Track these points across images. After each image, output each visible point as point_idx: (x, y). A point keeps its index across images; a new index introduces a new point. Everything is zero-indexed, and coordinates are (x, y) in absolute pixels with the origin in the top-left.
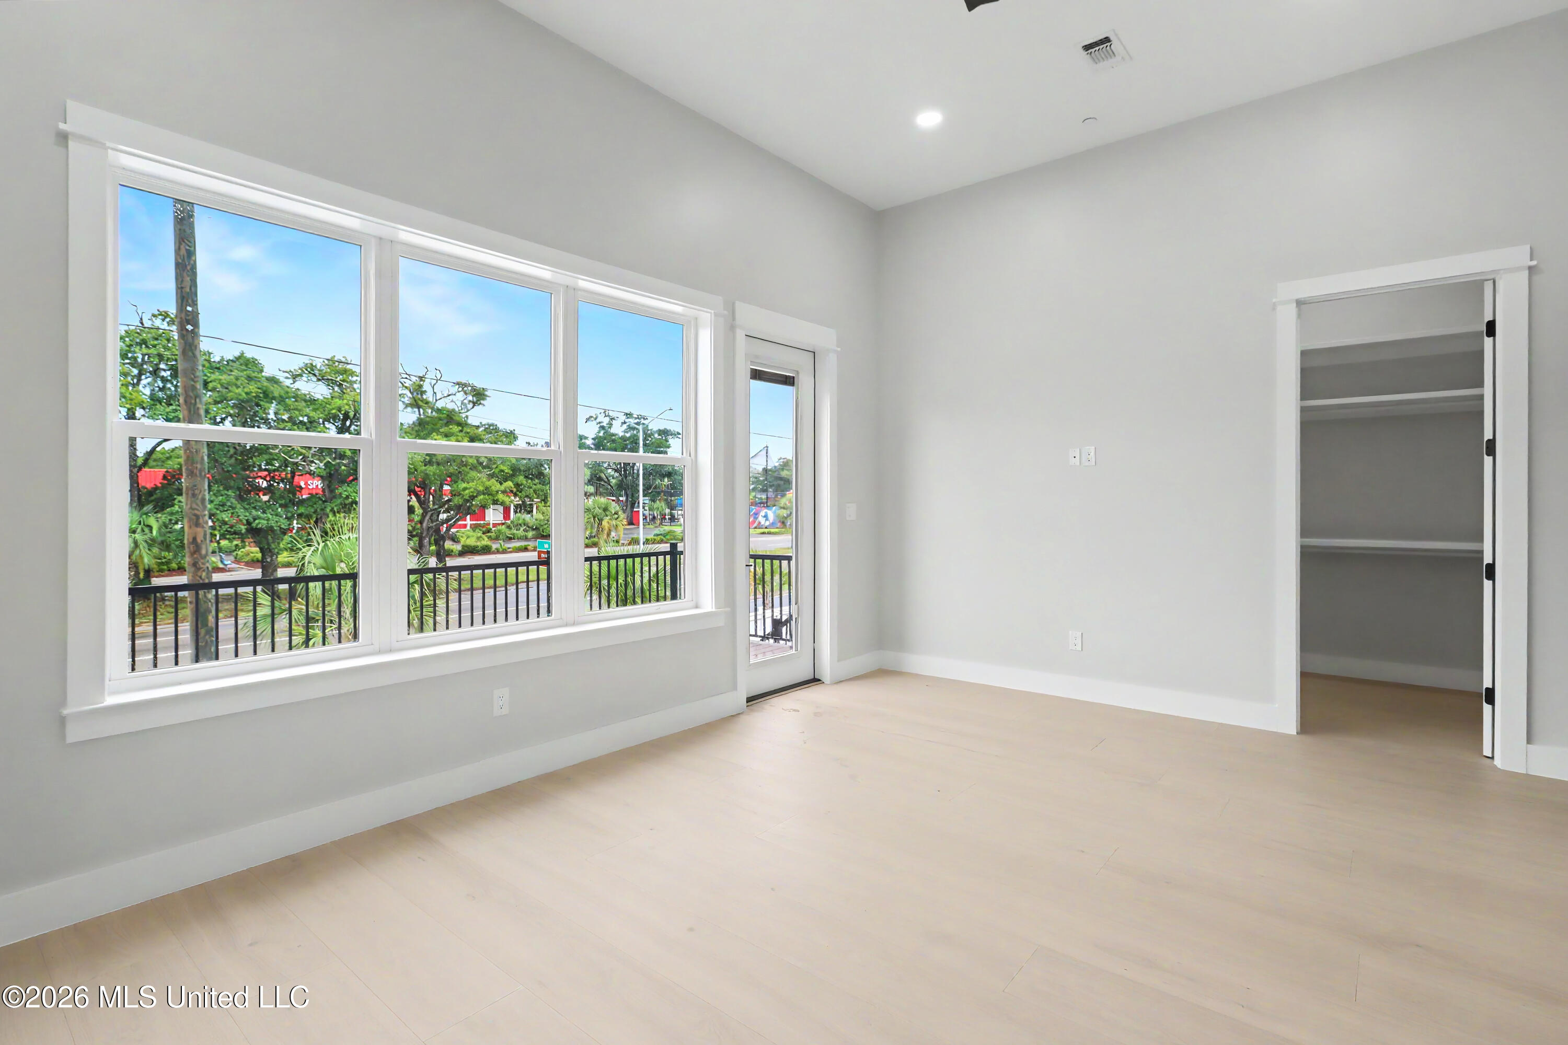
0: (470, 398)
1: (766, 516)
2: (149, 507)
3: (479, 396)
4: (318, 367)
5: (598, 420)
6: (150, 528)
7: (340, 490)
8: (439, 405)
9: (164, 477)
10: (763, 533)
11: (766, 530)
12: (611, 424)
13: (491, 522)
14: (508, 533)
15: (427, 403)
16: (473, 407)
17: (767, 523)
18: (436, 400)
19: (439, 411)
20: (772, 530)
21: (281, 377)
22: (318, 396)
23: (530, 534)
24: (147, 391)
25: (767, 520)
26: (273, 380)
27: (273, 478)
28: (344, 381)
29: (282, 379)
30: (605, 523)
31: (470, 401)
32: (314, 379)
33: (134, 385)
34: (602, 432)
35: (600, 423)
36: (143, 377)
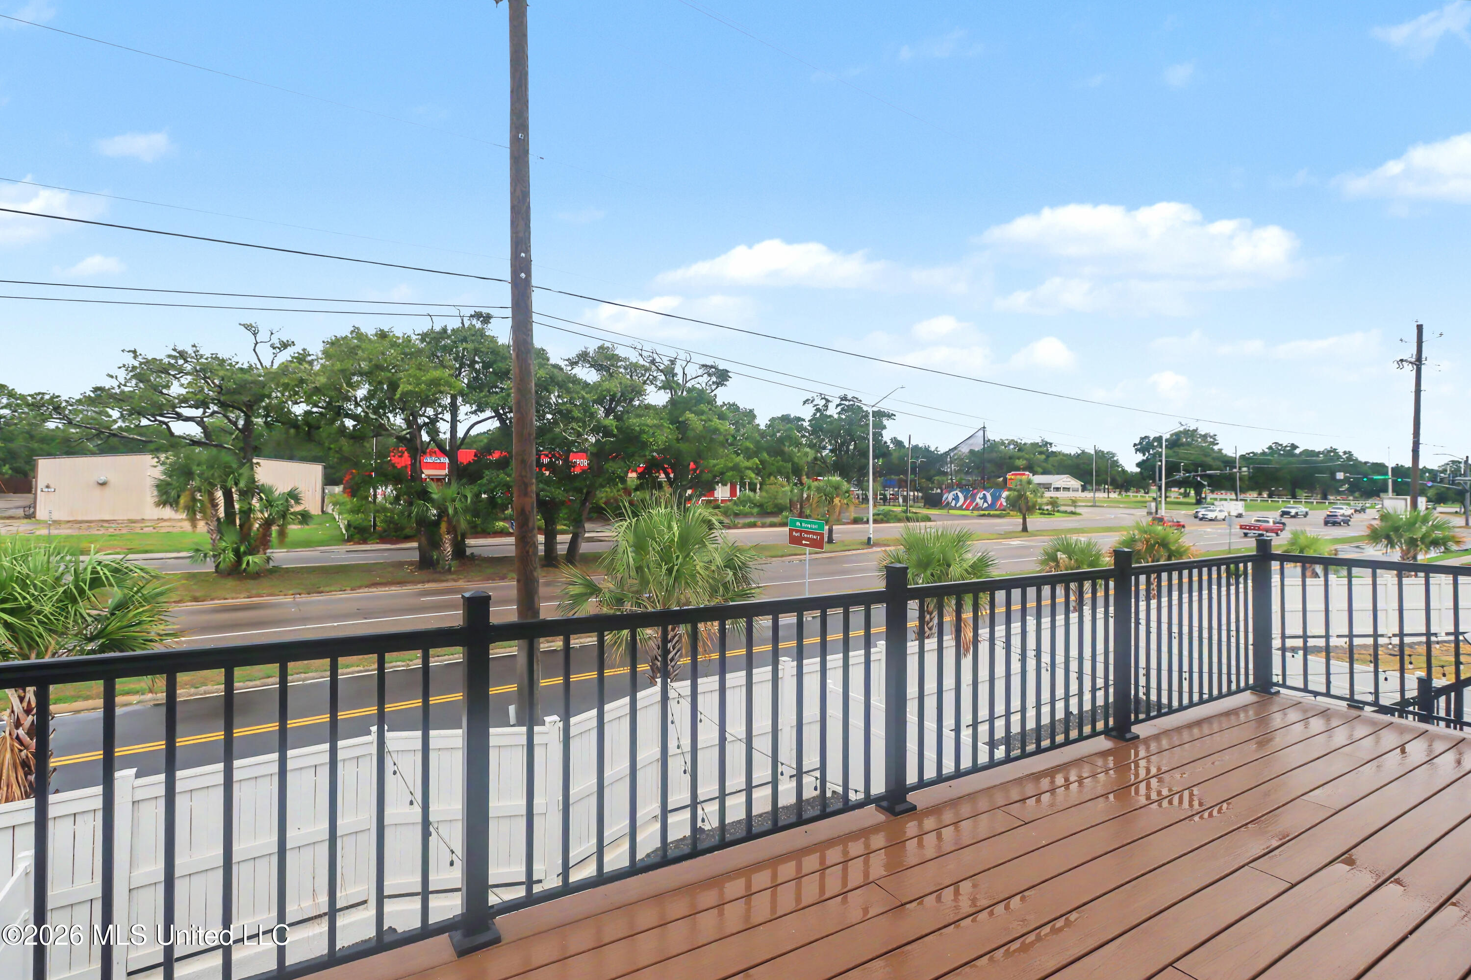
0: (714, 379)
1: (984, 498)
2: (464, 481)
3: (722, 377)
4: (591, 355)
5: (815, 403)
6: (466, 497)
7: (607, 466)
8: (689, 385)
9: (476, 455)
10: (984, 515)
11: (986, 512)
12: (827, 406)
13: (720, 499)
14: (736, 509)
15: (678, 384)
16: (717, 388)
17: (986, 505)
18: (686, 382)
19: (690, 390)
20: (992, 513)
21: (562, 364)
22: (589, 381)
23: (755, 510)
24: (466, 381)
25: (986, 501)
26: (557, 367)
27: (554, 456)
28: (613, 365)
29: (563, 366)
30: (836, 501)
31: (713, 382)
32: (588, 366)
33: (456, 377)
34: (818, 414)
35: (816, 405)
36: (463, 370)
